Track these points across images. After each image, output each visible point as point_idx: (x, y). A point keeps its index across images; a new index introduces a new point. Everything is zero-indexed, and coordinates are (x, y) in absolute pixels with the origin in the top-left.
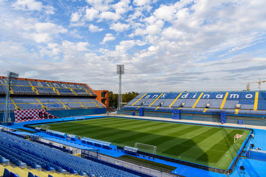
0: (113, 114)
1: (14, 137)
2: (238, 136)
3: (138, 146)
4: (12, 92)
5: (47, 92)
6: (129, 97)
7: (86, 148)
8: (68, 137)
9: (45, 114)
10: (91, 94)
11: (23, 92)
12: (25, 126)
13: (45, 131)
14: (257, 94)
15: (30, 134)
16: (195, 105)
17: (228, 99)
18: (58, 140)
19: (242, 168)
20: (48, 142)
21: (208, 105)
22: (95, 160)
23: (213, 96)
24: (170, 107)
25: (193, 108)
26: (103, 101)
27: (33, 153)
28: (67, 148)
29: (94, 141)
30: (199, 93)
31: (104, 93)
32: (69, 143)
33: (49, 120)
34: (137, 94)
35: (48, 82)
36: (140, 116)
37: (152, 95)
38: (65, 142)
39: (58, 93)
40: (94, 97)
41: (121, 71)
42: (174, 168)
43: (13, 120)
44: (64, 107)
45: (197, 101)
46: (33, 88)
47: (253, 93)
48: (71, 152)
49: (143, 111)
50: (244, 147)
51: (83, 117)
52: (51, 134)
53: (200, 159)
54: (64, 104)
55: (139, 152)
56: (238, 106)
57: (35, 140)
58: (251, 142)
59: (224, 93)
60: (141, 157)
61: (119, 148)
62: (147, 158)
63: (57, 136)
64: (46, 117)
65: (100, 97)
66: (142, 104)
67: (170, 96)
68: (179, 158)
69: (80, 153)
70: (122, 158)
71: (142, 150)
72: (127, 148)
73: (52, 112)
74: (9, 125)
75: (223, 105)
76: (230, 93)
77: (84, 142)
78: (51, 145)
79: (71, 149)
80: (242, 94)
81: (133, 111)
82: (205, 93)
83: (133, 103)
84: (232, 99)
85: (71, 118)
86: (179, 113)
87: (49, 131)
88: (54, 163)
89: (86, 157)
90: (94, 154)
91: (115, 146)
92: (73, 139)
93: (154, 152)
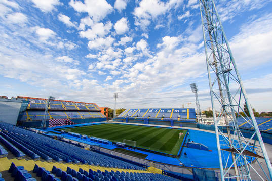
0: (111, 121)
1: (46, 137)
2: (181, 134)
3: (125, 142)
4: (49, 108)
5: (71, 108)
6: (120, 111)
7: (93, 144)
8: (82, 136)
9: (68, 122)
10: (98, 110)
11: (56, 108)
12: (55, 130)
13: (67, 133)
14: (188, 110)
15: (57, 135)
16: (156, 116)
17: (174, 112)
18: (75, 139)
19: (185, 154)
20: (68, 140)
21: (164, 116)
22: (98, 152)
23: (166, 110)
24: (143, 117)
25: (156, 118)
26: (105, 113)
27: (58, 150)
28: (80, 144)
29: (98, 139)
30: (159, 109)
31: (106, 109)
32: (82, 141)
33: (71, 126)
34: (125, 110)
35: (73, 102)
36: (126, 122)
37: (133, 110)
38: (80, 140)
39: (79, 109)
40: (100, 111)
41: (116, 96)
42: (146, 156)
43: (47, 126)
44: (81, 117)
45: (158, 114)
46: (63, 106)
47: (186, 109)
48: (83, 147)
49: (128, 120)
50: (185, 140)
51: (92, 124)
52: (71, 135)
53: (161, 149)
54: (81, 115)
55: (125, 145)
56: (179, 116)
57: (60, 139)
58: (188, 138)
59: (171, 109)
60: (127, 148)
61: (114, 143)
62: (130, 149)
63: (75, 136)
64: (69, 123)
65: (103, 111)
66: (127, 116)
67: (143, 111)
68: (149, 149)
69: (89, 148)
70: (115, 150)
71: (127, 144)
72: (119, 143)
73: (73, 120)
74: (44, 129)
75: (171, 116)
76: (175, 109)
77: (92, 140)
78: (70, 143)
79: (83, 145)
80: (181, 110)
81: (122, 119)
82: (161, 109)
83: (123, 115)
84: (176, 112)
85: (85, 124)
86: (148, 121)
87: (70, 133)
88: (72, 156)
89: (92, 150)
90: (98, 148)
91: (111, 142)
92: (85, 138)
93: (134, 145)
